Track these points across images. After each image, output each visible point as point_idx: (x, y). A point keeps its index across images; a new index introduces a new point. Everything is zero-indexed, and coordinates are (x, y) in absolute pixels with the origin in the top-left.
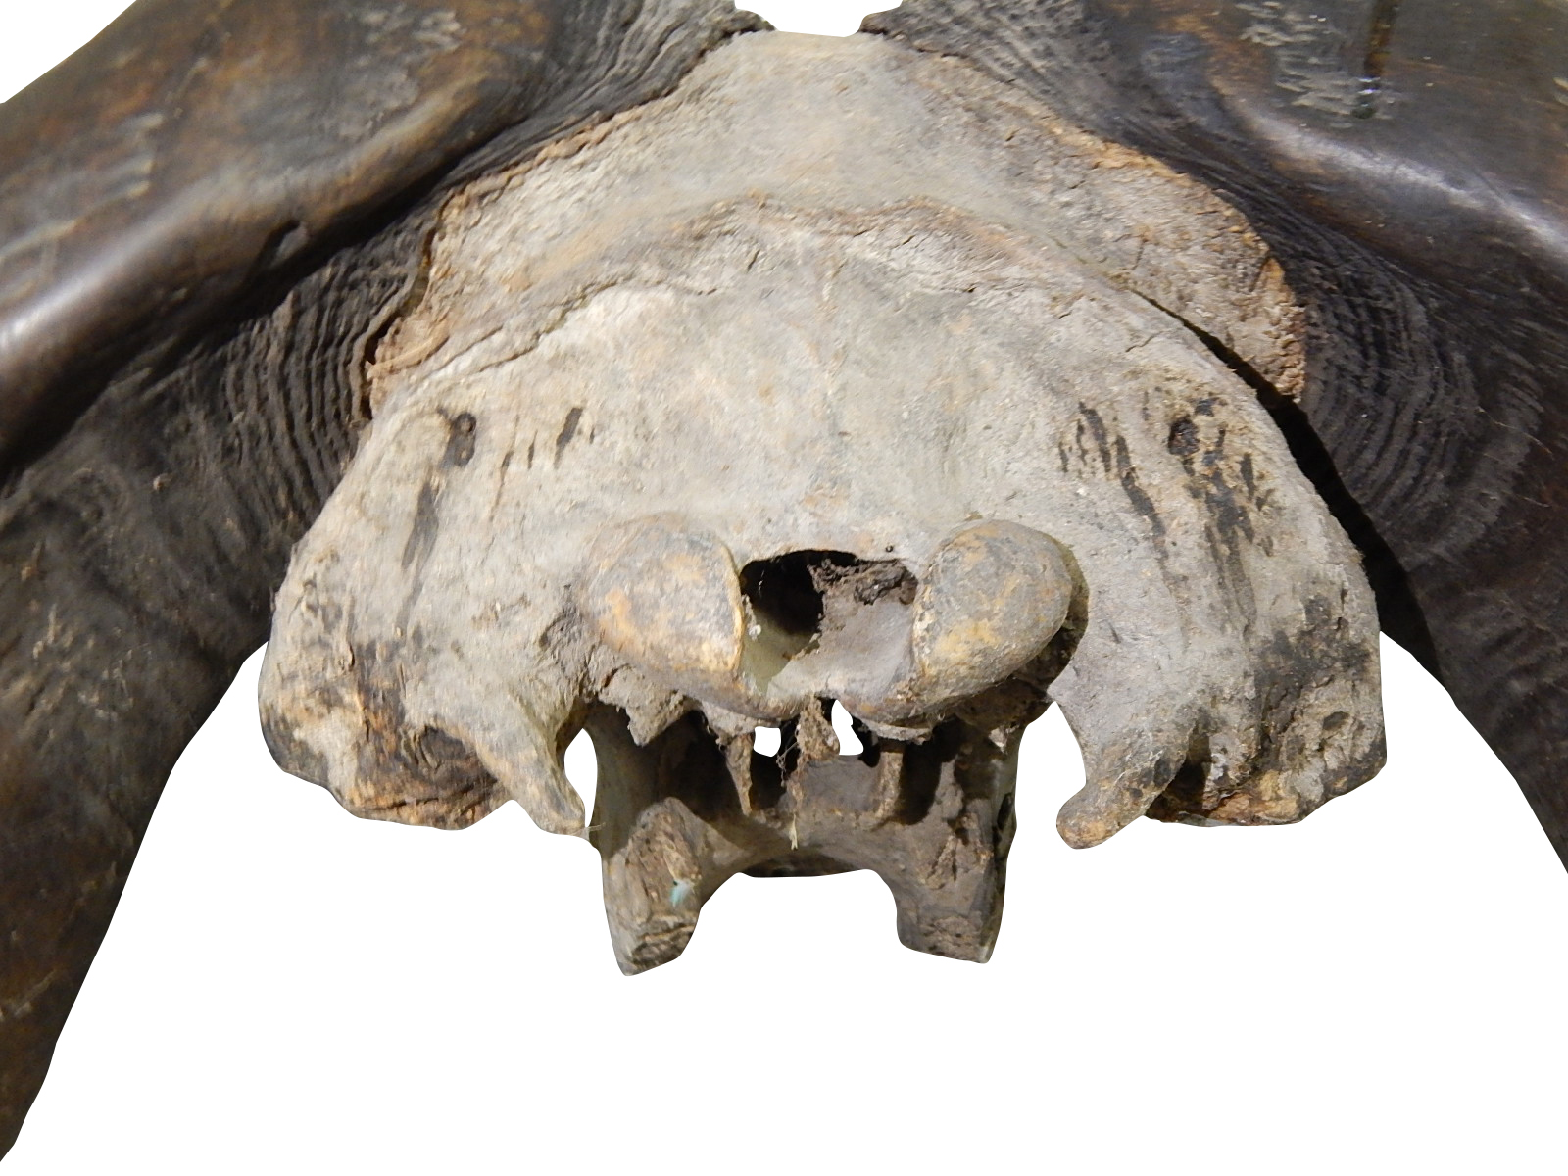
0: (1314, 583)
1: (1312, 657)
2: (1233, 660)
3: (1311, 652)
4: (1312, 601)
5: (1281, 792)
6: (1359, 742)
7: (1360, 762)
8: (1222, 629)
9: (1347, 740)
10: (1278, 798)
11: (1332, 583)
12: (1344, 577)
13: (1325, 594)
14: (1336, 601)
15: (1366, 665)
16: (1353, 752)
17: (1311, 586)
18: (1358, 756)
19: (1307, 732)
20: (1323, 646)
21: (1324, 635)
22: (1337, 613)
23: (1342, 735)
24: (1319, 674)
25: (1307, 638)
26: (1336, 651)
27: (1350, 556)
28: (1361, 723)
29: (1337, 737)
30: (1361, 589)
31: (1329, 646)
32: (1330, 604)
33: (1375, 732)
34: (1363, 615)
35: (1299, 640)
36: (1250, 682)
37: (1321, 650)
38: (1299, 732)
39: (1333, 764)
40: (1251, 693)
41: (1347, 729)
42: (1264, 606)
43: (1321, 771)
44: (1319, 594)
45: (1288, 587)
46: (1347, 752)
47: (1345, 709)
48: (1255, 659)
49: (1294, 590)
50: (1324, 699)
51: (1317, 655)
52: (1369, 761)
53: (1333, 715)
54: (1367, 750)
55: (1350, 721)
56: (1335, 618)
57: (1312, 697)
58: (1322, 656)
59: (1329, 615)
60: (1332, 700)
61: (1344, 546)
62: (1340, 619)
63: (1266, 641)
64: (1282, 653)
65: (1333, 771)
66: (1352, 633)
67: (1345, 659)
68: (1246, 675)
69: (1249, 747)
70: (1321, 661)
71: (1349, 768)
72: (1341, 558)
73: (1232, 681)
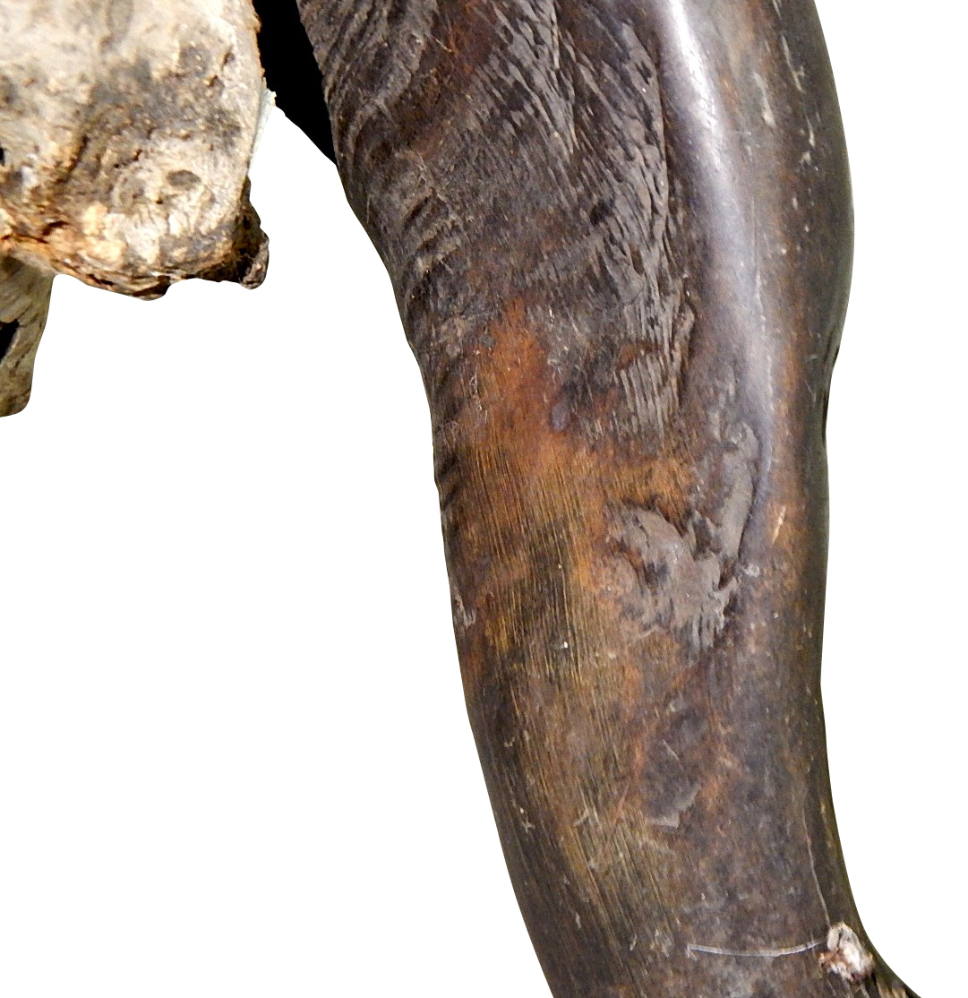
0: (202, 33)
1: (174, 102)
2: (73, 58)
3: (174, 97)
4: (191, 48)
5: (106, 233)
6: (207, 215)
7: (203, 237)
8: (77, 28)
9: (194, 207)
10: (101, 238)
11: (221, 41)
12: (234, 40)
13: (208, 47)
14: (217, 60)
15: (235, 139)
16: (199, 223)
17: (197, 33)
18: (203, 230)
19: (149, 179)
20: (190, 97)
21: (193, 86)
22: (215, 69)
23: (189, 199)
24: (177, 124)
25: (174, 80)
26: (202, 107)
27: (245, 20)
28: (213, 195)
29: (183, 198)
30: (248, 57)
31: (197, 99)
32: (209, 58)
33: (225, 209)
34: (243, 85)
35: (164, 78)
36: (85, 87)
37: (186, 100)
38: (142, 175)
39: (176, 230)
40: (83, 97)
41: (197, 195)
42: (138, 28)
43: (162, 234)
44: (202, 45)
45: (172, 23)
46: (193, 220)
47: (196, 171)
48: (104, 72)
49: (176, 28)
50: (175, 150)
51: (180, 102)
52: (212, 239)
53: (182, 173)
54: (214, 226)
55: (201, 188)
56: (211, 74)
57: (163, 146)
58: (185, 106)
59: (205, 68)
60: (183, 155)
61: (241, 7)
62: (216, 77)
63: (124, 62)
64: (139, 80)
65: (174, 237)
66: (225, 96)
67: (210, 120)
68: (83, 79)
69: (61, 150)
70: (183, 110)
71: (191, 239)
72: (235, 17)
73: (62, 74)
